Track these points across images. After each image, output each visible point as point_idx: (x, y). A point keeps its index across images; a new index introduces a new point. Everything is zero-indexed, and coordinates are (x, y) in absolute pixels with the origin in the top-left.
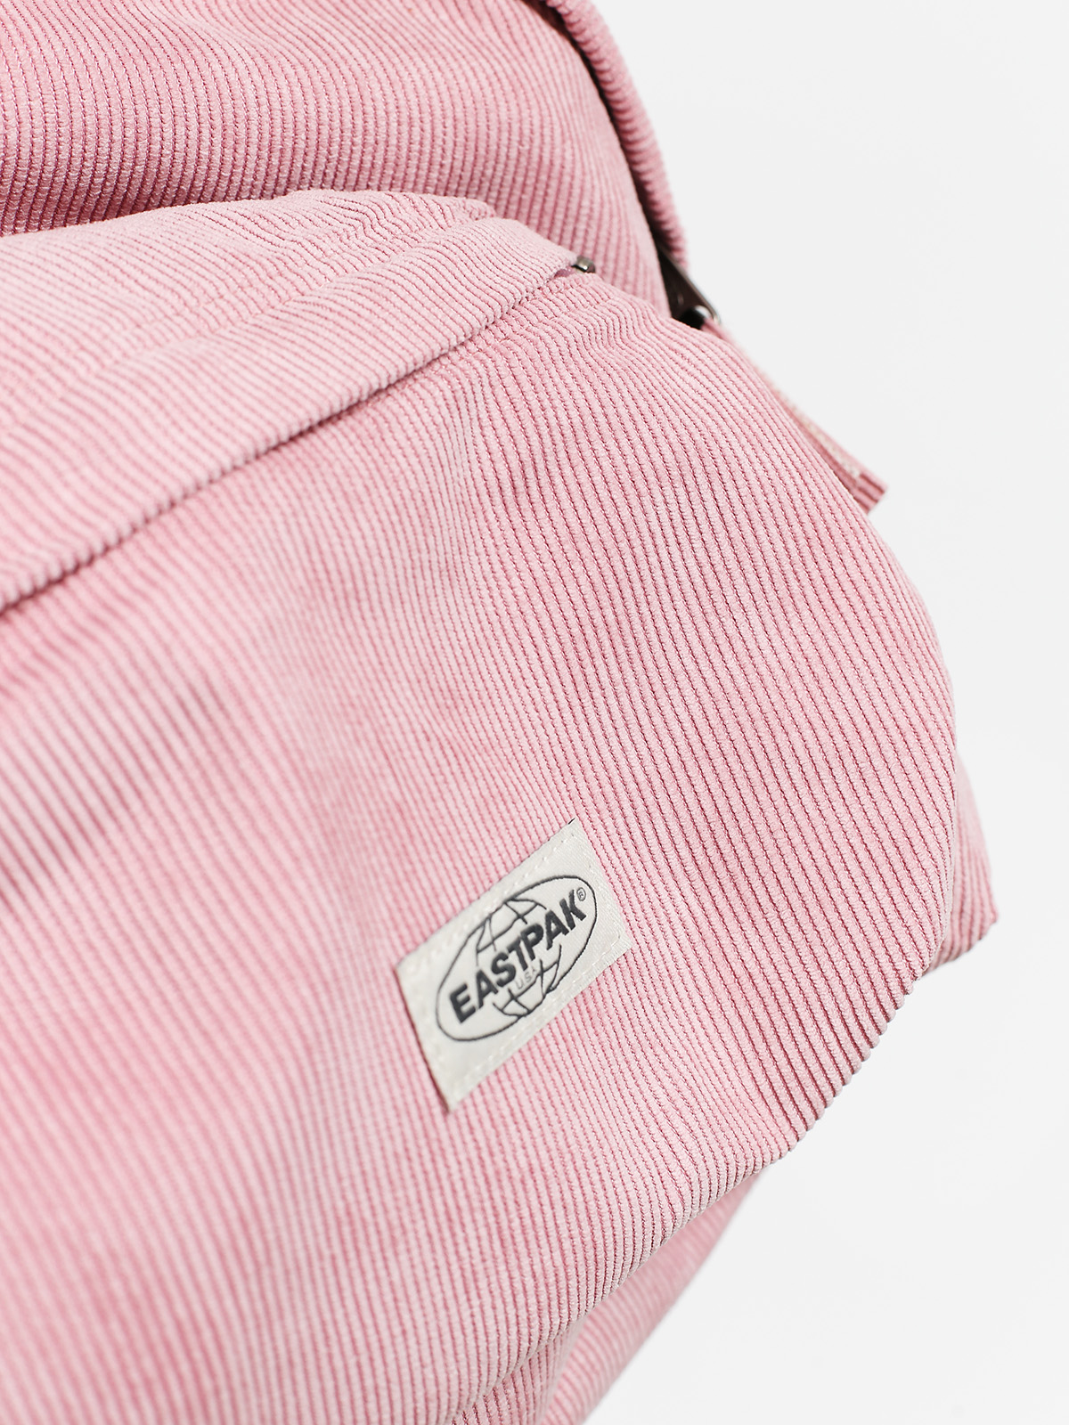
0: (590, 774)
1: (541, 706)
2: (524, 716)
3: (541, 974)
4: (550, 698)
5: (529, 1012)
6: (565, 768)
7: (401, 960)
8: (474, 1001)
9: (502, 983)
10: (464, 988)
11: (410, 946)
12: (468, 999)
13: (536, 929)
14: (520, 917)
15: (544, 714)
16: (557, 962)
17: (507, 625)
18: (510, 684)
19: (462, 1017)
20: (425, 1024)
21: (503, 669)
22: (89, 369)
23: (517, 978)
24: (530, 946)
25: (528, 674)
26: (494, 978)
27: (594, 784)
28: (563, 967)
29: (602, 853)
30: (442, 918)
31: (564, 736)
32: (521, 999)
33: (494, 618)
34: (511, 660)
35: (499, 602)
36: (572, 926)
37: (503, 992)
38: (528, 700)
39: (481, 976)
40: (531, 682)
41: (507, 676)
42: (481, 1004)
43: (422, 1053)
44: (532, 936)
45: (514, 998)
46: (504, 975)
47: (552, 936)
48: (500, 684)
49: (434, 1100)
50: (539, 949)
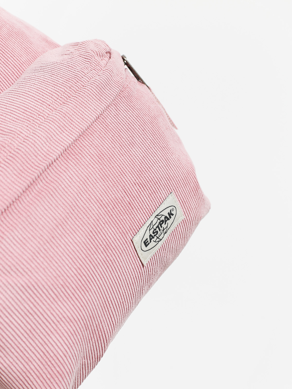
0: (175, 179)
1: (161, 167)
2: (159, 170)
3: (163, 230)
4: (163, 165)
5: (161, 240)
6: (169, 180)
7: (133, 237)
8: (149, 241)
9: (155, 236)
10: (147, 239)
11: (135, 234)
12: (148, 241)
13: (163, 221)
14: (159, 219)
15: (163, 169)
16: (167, 227)
17: (150, 151)
18: (154, 164)
19: (146, 246)
20: (139, 250)
21: (152, 161)
22: (42, 119)
23: (158, 234)
24: (161, 225)
25: (157, 161)
26: (153, 235)
27: (176, 181)
28: (168, 227)
29: (179, 197)
30: (142, 225)
31: (168, 172)
32: (159, 238)
33: (146, 150)
34: (153, 159)
35: (146, 147)
36: (170, 217)
37: (155, 238)
38: (158, 166)
39: (151, 235)
40: (158, 162)
41: (153, 162)
42: (151, 242)
43: (138, 256)
44: (161, 223)
45: (158, 238)
46: (155, 234)
47: (166, 221)
48: (152, 165)
49: (141, 265)
50: (163, 225)
